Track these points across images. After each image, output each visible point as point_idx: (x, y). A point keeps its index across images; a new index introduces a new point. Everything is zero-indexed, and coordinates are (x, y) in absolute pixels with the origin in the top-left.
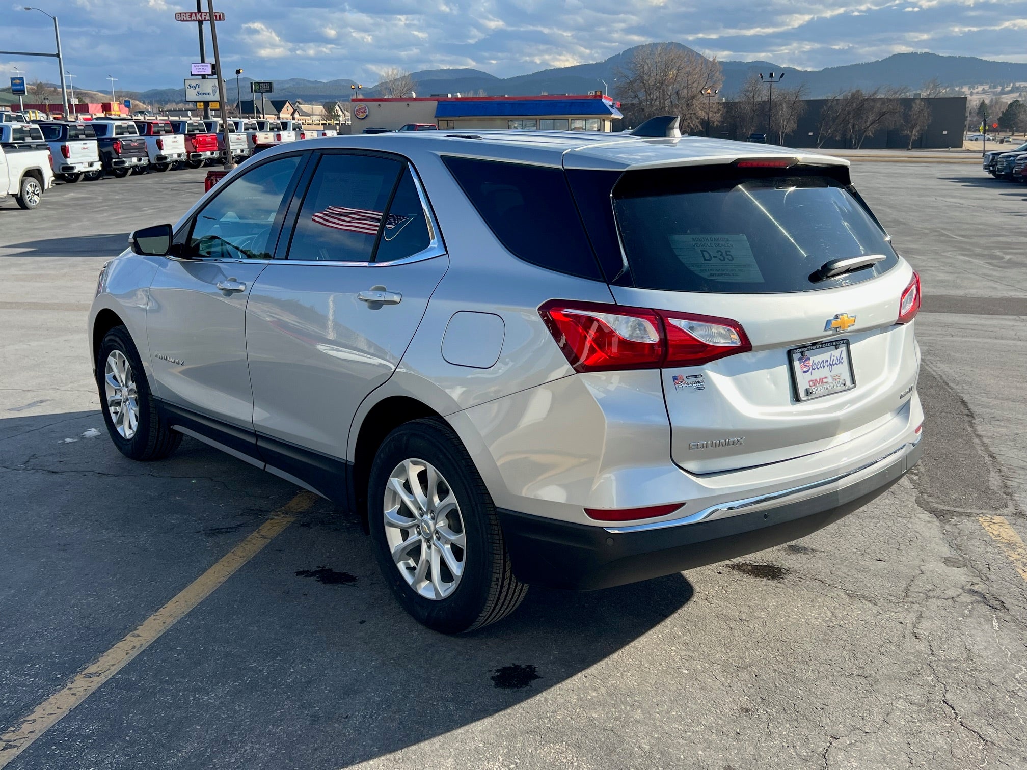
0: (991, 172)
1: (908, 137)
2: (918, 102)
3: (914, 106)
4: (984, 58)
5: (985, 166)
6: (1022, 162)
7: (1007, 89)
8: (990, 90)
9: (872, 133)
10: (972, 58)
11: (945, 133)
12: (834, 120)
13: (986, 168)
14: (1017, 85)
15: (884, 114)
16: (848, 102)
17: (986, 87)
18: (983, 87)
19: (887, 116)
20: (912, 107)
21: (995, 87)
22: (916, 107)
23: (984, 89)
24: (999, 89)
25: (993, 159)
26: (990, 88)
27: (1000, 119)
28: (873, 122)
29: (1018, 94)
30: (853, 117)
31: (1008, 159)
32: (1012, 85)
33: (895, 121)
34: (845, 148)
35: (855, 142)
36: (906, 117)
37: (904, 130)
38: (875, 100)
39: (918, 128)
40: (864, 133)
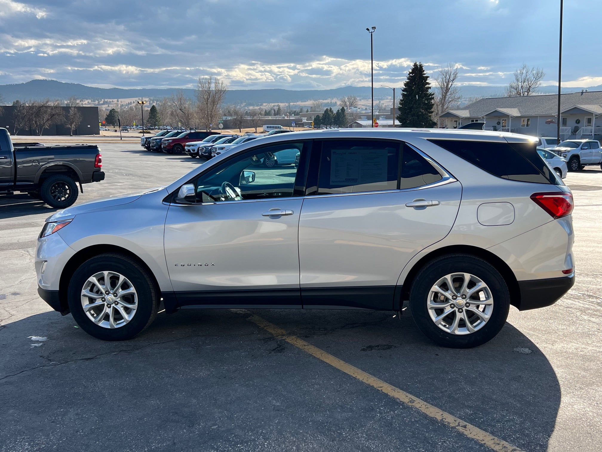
0: (146, 147)
1: (70, 129)
2: (73, 109)
3: (70, 110)
4: (85, 85)
5: (143, 144)
6: (166, 142)
7: (101, 102)
8: (92, 103)
9: (48, 126)
10: (79, 85)
11: (89, 126)
12: (23, 118)
13: (143, 145)
14: (106, 100)
15: (54, 115)
16: (31, 108)
17: (90, 101)
18: (88, 101)
19: (56, 116)
20: (69, 112)
21: (94, 101)
22: (72, 112)
23: (88, 102)
24: (97, 102)
25: (146, 141)
26: (92, 102)
27: (106, 119)
28: (48, 120)
29: (107, 105)
30: (35, 117)
31: (156, 141)
32: (103, 100)
33: (61, 119)
34: (31, 135)
35: (39, 132)
36: (67, 117)
37: (66, 125)
38: (47, 107)
39: (75, 123)
40: (43, 126)
